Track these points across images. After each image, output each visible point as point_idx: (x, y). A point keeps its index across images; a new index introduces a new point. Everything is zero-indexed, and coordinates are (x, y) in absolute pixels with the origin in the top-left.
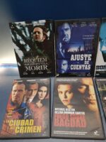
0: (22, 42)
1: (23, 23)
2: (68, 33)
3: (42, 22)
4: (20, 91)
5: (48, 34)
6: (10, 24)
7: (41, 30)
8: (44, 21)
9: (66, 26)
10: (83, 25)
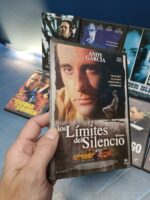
0: (50, 34)
1: (53, 15)
2: (93, 35)
3: (70, 17)
4: (36, 80)
5: (74, 31)
6: (43, 14)
7: (68, 26)
8: (72, 17)
9: (92, 26)
10: (109, 30)
